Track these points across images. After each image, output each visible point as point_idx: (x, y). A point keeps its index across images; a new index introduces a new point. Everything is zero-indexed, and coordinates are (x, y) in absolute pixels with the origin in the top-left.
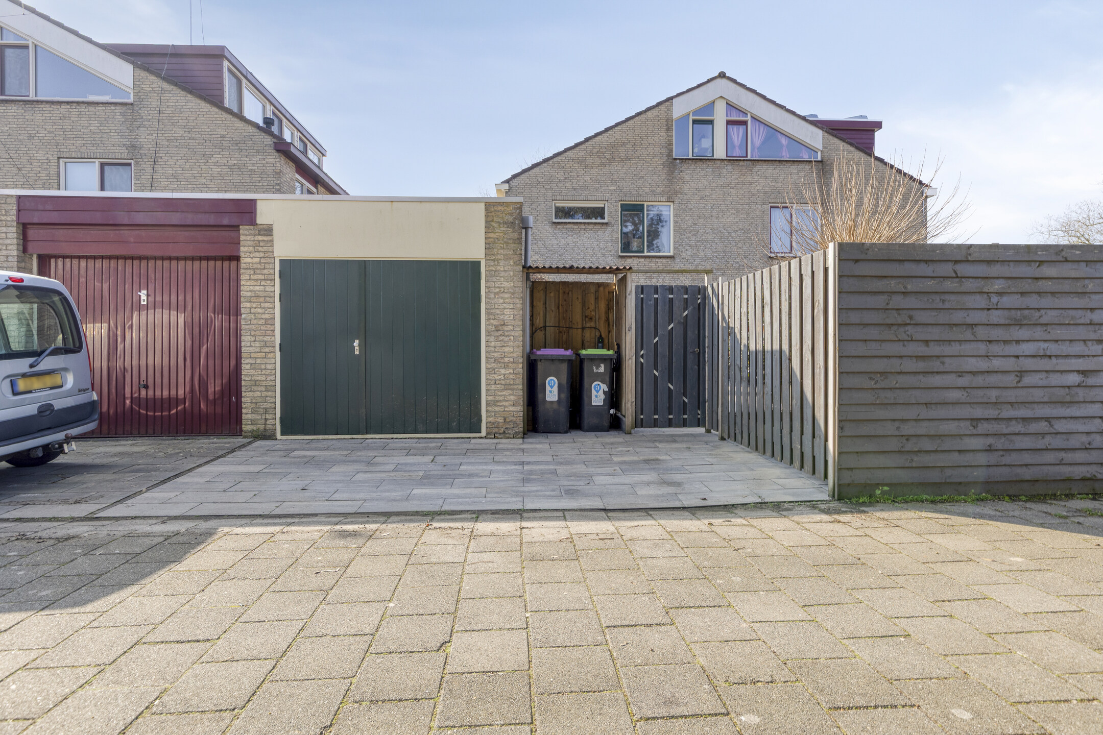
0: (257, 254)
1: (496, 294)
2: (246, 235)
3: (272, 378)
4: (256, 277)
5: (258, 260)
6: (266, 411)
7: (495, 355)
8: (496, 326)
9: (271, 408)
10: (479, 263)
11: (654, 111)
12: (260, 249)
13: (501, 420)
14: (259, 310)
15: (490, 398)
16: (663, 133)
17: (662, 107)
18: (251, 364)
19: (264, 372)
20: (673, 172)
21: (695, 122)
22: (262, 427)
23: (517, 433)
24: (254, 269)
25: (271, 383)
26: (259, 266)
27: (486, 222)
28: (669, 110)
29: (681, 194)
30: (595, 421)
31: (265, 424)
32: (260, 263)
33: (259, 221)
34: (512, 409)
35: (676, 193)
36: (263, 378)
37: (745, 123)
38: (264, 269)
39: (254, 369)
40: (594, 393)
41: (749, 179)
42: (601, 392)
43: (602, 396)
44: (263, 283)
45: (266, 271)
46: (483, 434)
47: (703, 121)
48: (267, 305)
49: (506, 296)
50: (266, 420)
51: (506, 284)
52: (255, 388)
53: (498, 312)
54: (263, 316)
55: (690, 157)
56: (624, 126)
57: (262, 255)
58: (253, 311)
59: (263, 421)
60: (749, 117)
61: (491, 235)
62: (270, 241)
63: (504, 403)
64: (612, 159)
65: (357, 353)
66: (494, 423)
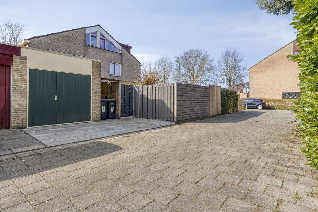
0: (20, 66)
1: (95, 84)
2: (16, 59)
3: (25, 108)
4: (20, 73)
5: (21, 68)
6: (23, 119)
7: (94, 100)
8: (95, 93)
9: (25, 118)
10: (90, 76)
11: (80, 30)
12: (22, 64)
13: (95, 117)
14: (21, 85)
15: (93, 111)
16: (83, 37)
17: (83, 29)
18: (17, 103)
19: (22, 106)
20: (86, 48)
21: (92, 36)
22: (21, 125)
23: (99, 120)
24: (19, 71)
25: (25, 109)
26: (21, 70)
27: (93, 66)
28: (85, 30)
29: (88, 55)
30: (111, 116)
31: (22, 123)
32: (21, 69)
33: (21, 55)
34: (98, 114)
35: (87, 54)
36: (22, 108)
37: (104, 40)
38: (23, 71)
39: (18, 105)
40: (111, 109)
41: (105, 54)
42: (113, 109)
43: (113, 110)
44: (22, 76)
45: (24, 72)
46: (91, 121)
47: (94, 36)
48: (24, 83)
49: (97, 85)
50: (23, 122)
51: (97, 82)
52: (19, 111)
53: (95, 89)
54: (22, 87)
55: (90, 45)
56: (71, 31)
57: (22, 66)
58: (18, 85)
59: (22, 122)
60: (105, 38)
61: (94, 69)
62: (26, 62)
63: (96, 113)
64: (68, 41)
65: (56, 99)
66: (94, 118)
